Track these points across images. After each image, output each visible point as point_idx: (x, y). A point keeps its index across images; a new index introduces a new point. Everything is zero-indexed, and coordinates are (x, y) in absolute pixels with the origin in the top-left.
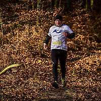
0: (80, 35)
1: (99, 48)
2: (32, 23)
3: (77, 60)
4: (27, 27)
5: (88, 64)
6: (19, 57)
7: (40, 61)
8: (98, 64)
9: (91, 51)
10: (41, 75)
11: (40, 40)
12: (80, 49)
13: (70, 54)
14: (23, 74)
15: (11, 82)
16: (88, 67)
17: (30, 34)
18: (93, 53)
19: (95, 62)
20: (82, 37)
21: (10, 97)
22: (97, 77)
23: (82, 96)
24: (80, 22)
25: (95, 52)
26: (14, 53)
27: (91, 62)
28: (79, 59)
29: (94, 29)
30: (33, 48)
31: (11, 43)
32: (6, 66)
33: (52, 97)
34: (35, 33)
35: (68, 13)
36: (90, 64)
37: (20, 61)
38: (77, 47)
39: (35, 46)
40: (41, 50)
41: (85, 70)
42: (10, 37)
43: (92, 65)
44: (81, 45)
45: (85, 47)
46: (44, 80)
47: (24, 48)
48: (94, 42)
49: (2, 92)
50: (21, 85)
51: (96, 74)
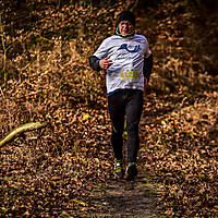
0: (173, 59)
1: (214, 86)
2: (68, 33)
3: (166, 112)
4: (57, 42)
5: (190, 121)
6: (40, 108)
7: (86, 116)
8: (212, 121)
9: (196, 93)
10: (88, 146)
11: (86, 71)
12: (173, 90)
13: (150, 99)
14: (49, 144)
15: (25, 160)
16: (191, 129)
17: (65, 57)
18: (201, 97)
19: (206, 117)
20: (177, 63)
21: (21, 194)
22: (210, 149)
23: (177, 191)
24: (172, 32)
25: (205, 96)
26: (30, 99)
27: (196, 118)
28: (171, 110)
29: (204, 45)
30: (71, 87)
31: (23, 78)
32: (13, 127)
33: (113, 193)
34: (75, 55)
35: (147, 11)
36: (195, 122)
37: (44, 116)
38: (167, 85)
39: (76, 83)
40: (89, 92)
41: (185, 134)
42: (22, 64)
43: (199, 123)
44: (175, 80)
45: (184, 85)
46: (95, 156)
47: (51, 88)
48: (203, 73)
49: (6, 183)
50: (45, 167)
51: (207, 142)
